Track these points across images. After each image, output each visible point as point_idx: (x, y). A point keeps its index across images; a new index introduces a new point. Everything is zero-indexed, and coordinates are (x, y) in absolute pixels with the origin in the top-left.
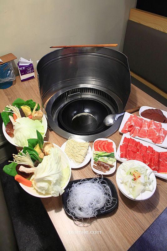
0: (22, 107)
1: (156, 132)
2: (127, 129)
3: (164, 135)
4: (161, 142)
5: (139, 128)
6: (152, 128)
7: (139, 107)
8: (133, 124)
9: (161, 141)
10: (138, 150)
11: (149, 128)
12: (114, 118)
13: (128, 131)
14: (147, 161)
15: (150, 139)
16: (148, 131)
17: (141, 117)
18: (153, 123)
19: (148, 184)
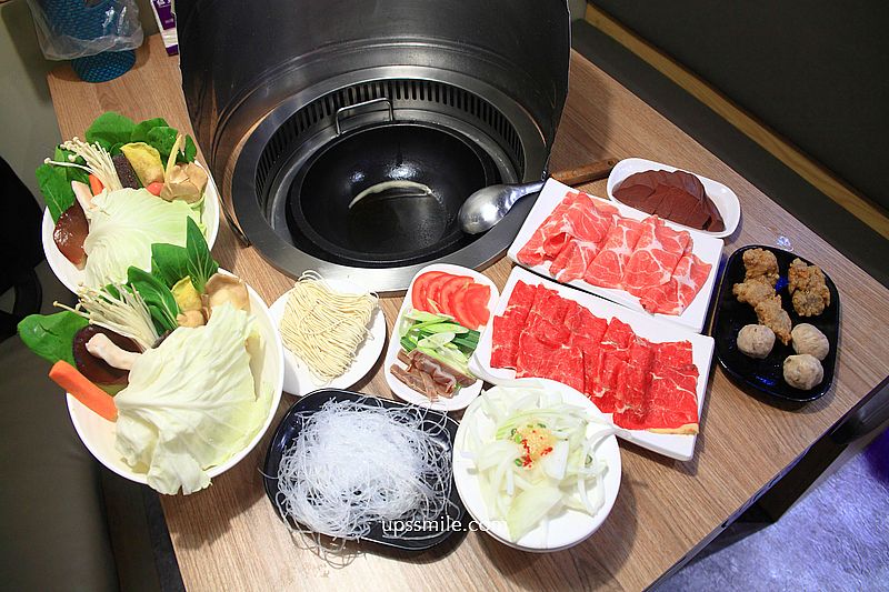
0: (126, 148)
1: (661, 269)
2: (540, 250)
3: (692, 284)
4: (675, 310)
5: (591, 246)
6: (649, 249)
7: (612, 163)
8: (567, 229)
9: (677, 306)
10: (566, 338)
11: (633, 249)
12: (500, 202)
13: (547, 257)
14: (597, 380)
15: (635, 293)
16: (627, 259)
17: (614, 203)
18: (653, 227)
19: (581, 485)
